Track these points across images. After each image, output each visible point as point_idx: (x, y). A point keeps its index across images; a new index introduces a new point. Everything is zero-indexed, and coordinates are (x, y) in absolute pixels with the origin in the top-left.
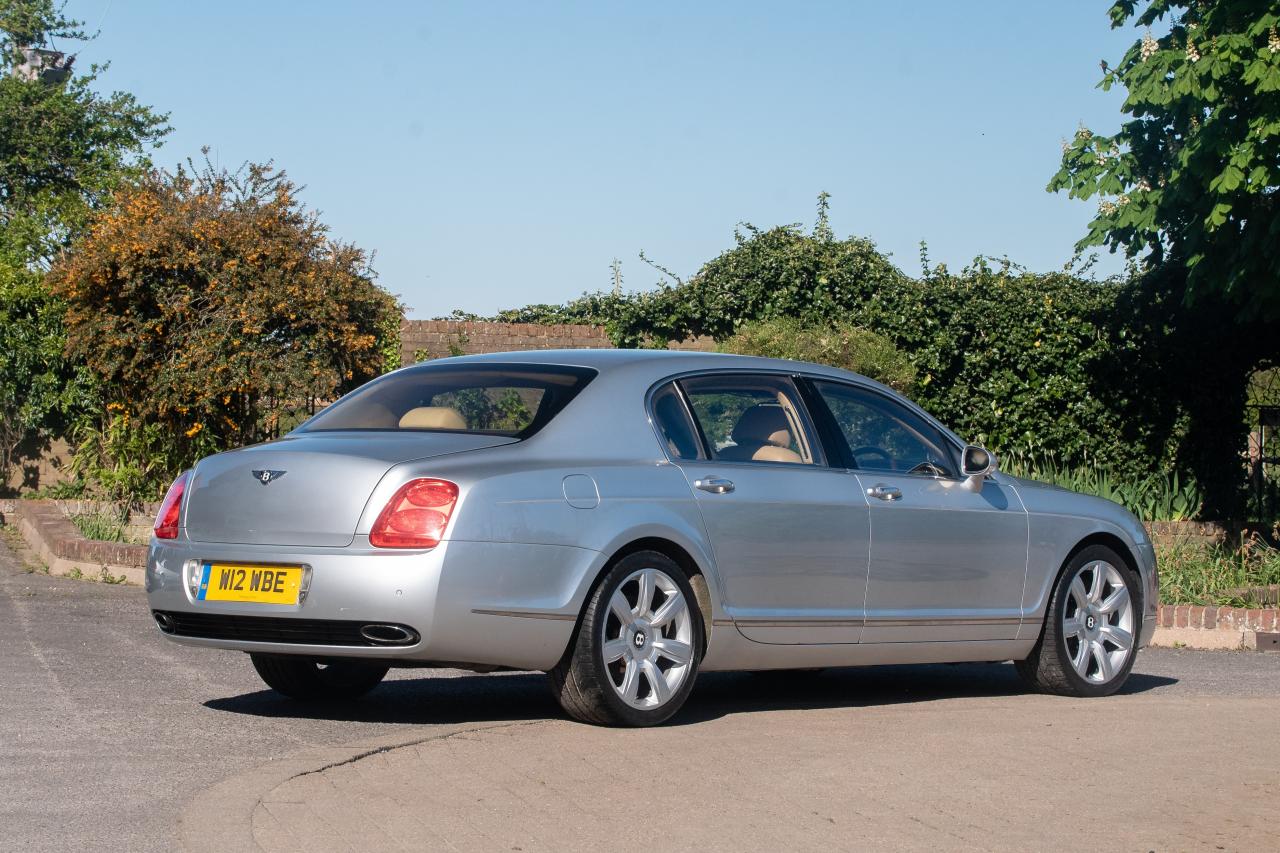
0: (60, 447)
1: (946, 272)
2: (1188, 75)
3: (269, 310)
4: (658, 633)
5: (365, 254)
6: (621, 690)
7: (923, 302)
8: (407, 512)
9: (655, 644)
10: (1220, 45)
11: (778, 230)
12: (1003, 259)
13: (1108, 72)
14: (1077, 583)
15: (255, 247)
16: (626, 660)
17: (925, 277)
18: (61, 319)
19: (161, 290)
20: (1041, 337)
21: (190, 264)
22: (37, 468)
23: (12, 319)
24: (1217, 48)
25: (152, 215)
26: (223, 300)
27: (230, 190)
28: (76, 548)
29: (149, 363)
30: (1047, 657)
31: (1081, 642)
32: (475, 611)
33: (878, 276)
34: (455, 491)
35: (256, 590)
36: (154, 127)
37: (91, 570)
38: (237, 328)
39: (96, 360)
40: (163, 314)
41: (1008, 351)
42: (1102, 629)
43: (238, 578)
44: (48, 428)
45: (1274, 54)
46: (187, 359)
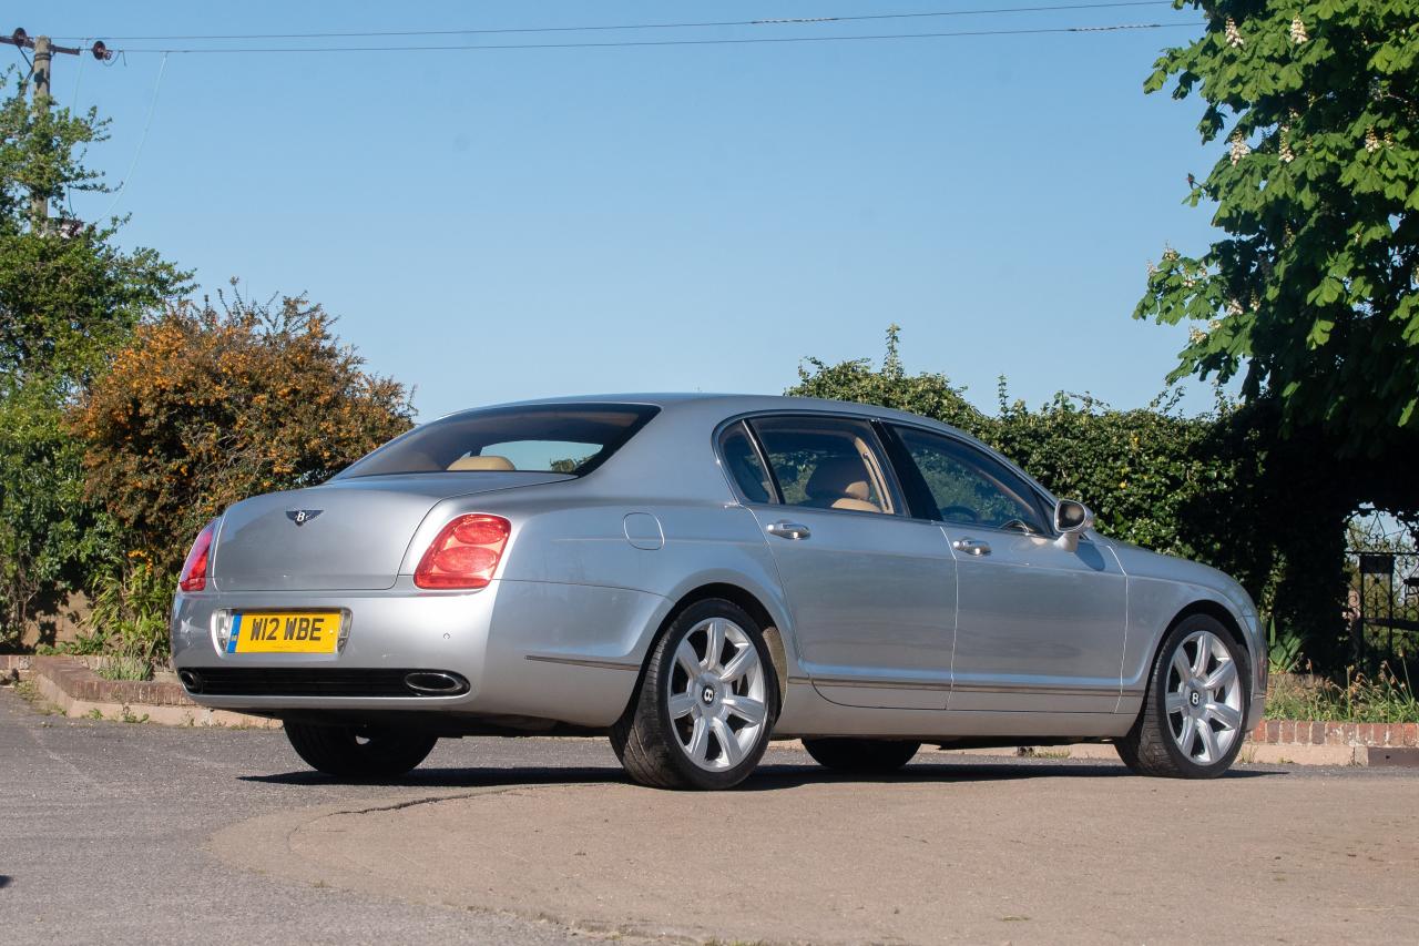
0: (78, 601)
1: (1024, 409)
2: (1282, 176)
3: (302, 447)
4: (728, 689)
5: (404, 389)
6: (689, 749)
7: (1000, 441)
8: (455, 550)
9: (725, 701)
10: (1315, 145)
11: (845, 366)
12: (1085, 395)
13: (1195, 186)
14: (1180, 655)
15: (287, 381)
16: (694, 717)
17: (1002, 414)
18: (80, 462)
19: (186, 428)
20: (1127, 477)
21: (217, 400)
22: (54, 624)
23: (27, 463)
24: (1312, 147)
25: (176, 349)
26: (253, 439)
27: (260, 322)
28: (95, 687)
29: (174, 508)
30: (1149, 735)
31: (1185, 719)
32: (529, 658)
33: (952, 413)
34: (507, 527)
35: (291, 639)
36: (178, 285)
37: (111, 710)
38: (267, 469)
39: (117, 504)
40: (189, 453)
41: (1091, 492)
42: (1207, 706)
43: (270, 627)
44: (65, 580)
45: (1371, 154)
46: (214, 501)
